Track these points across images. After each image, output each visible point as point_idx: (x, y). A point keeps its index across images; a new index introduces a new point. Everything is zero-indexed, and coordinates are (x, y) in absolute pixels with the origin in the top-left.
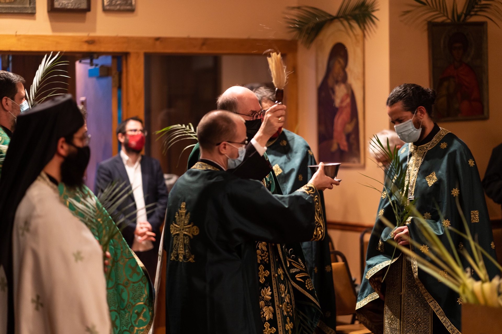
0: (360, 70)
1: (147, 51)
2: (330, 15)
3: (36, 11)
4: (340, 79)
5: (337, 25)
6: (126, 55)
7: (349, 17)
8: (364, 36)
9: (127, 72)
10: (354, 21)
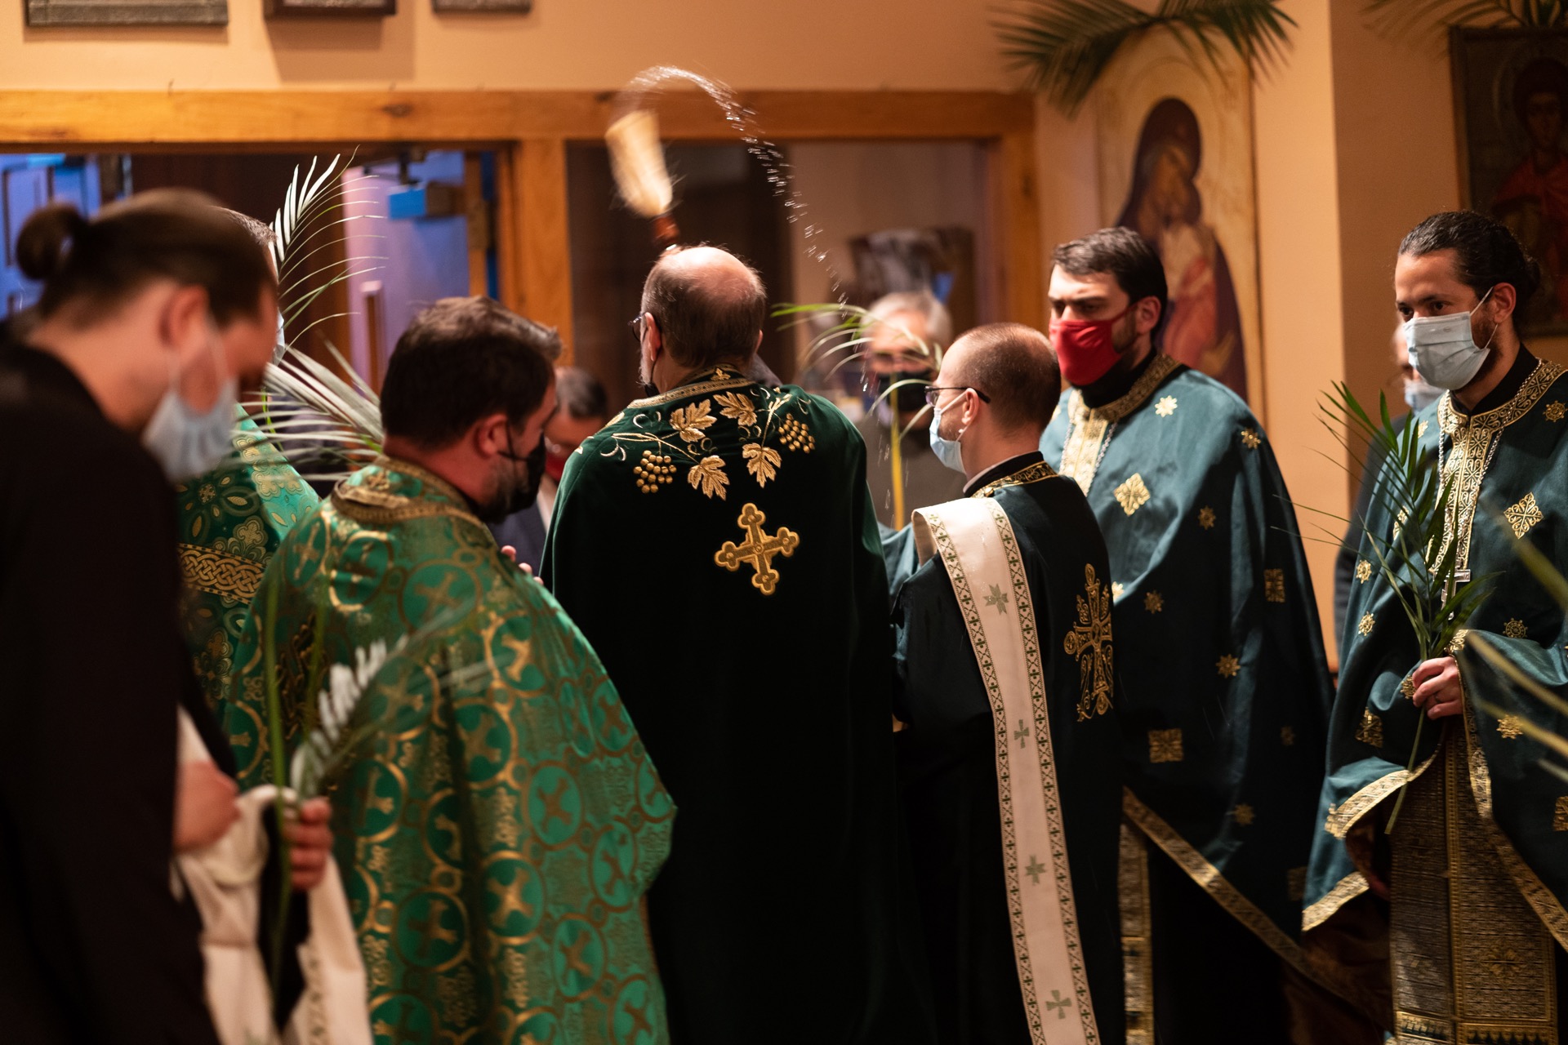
0: (1243, 183)
1: (574, 134)
2: (1139, 13)
3: (227, 17)
4: (1176, 210)
5: (1162, 42)
6: (509, 148)
7: (1200, 17)
8: (1252, 74)
9: (515, 201)
10: (1218, 30)
